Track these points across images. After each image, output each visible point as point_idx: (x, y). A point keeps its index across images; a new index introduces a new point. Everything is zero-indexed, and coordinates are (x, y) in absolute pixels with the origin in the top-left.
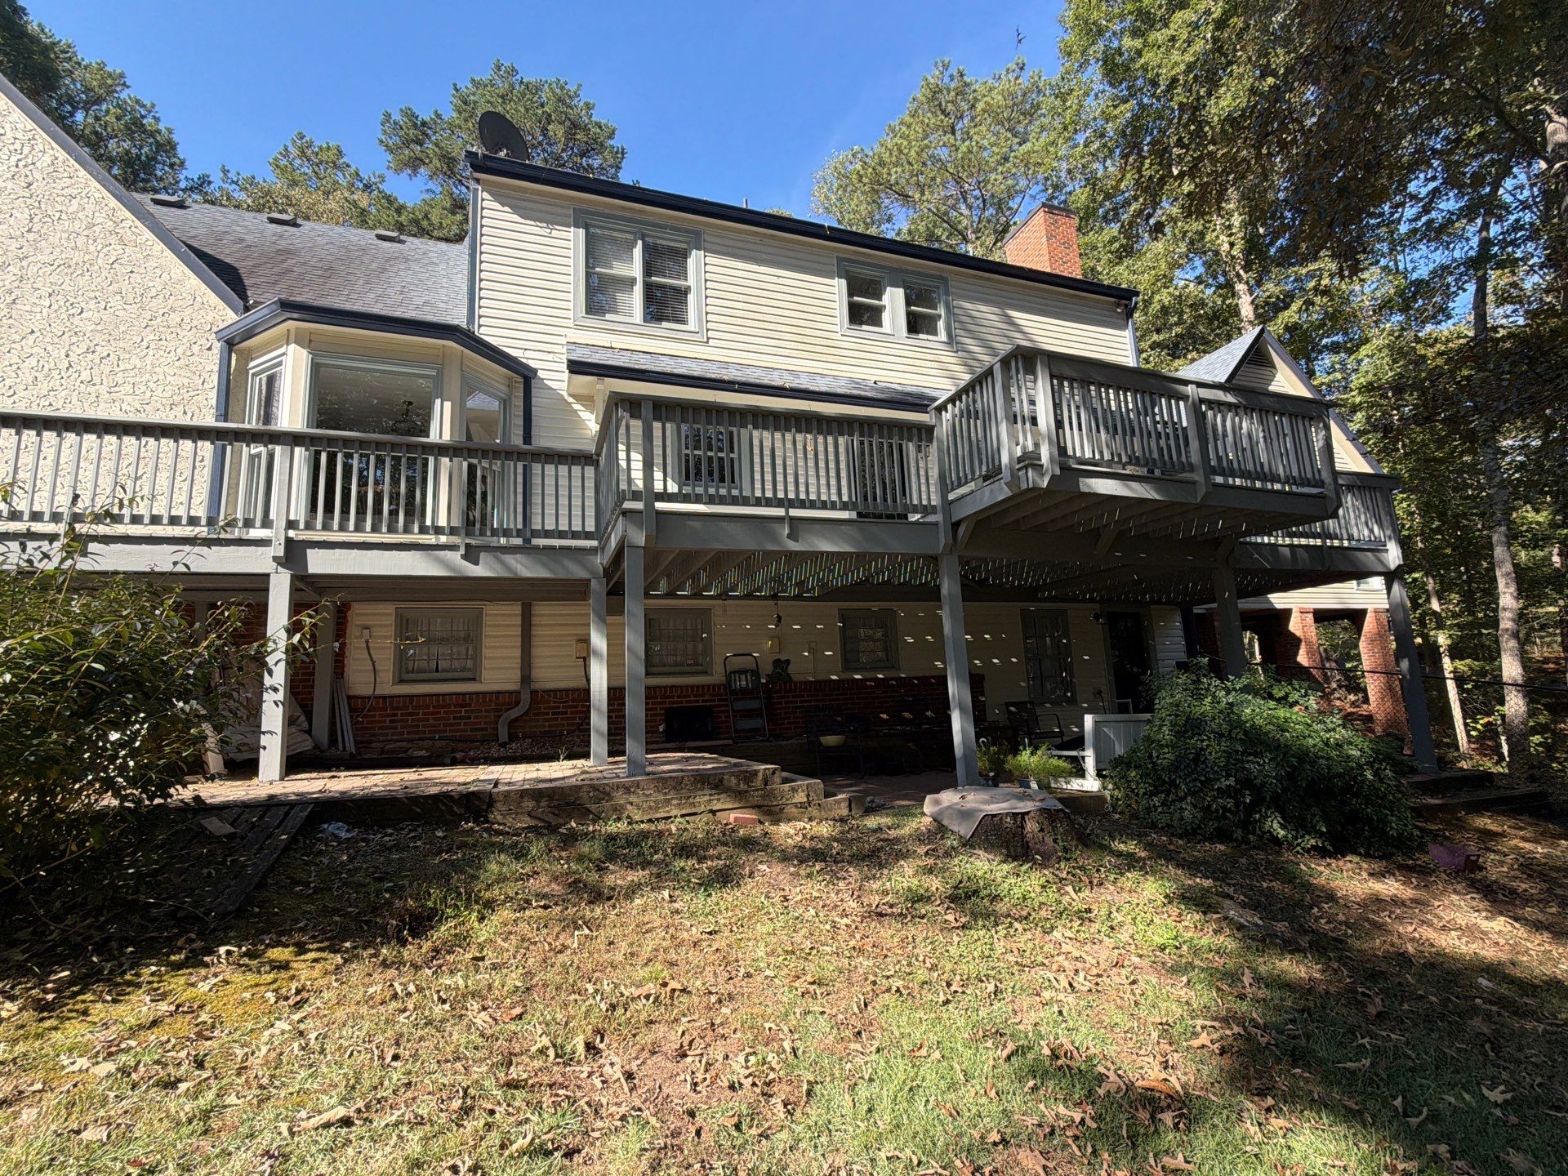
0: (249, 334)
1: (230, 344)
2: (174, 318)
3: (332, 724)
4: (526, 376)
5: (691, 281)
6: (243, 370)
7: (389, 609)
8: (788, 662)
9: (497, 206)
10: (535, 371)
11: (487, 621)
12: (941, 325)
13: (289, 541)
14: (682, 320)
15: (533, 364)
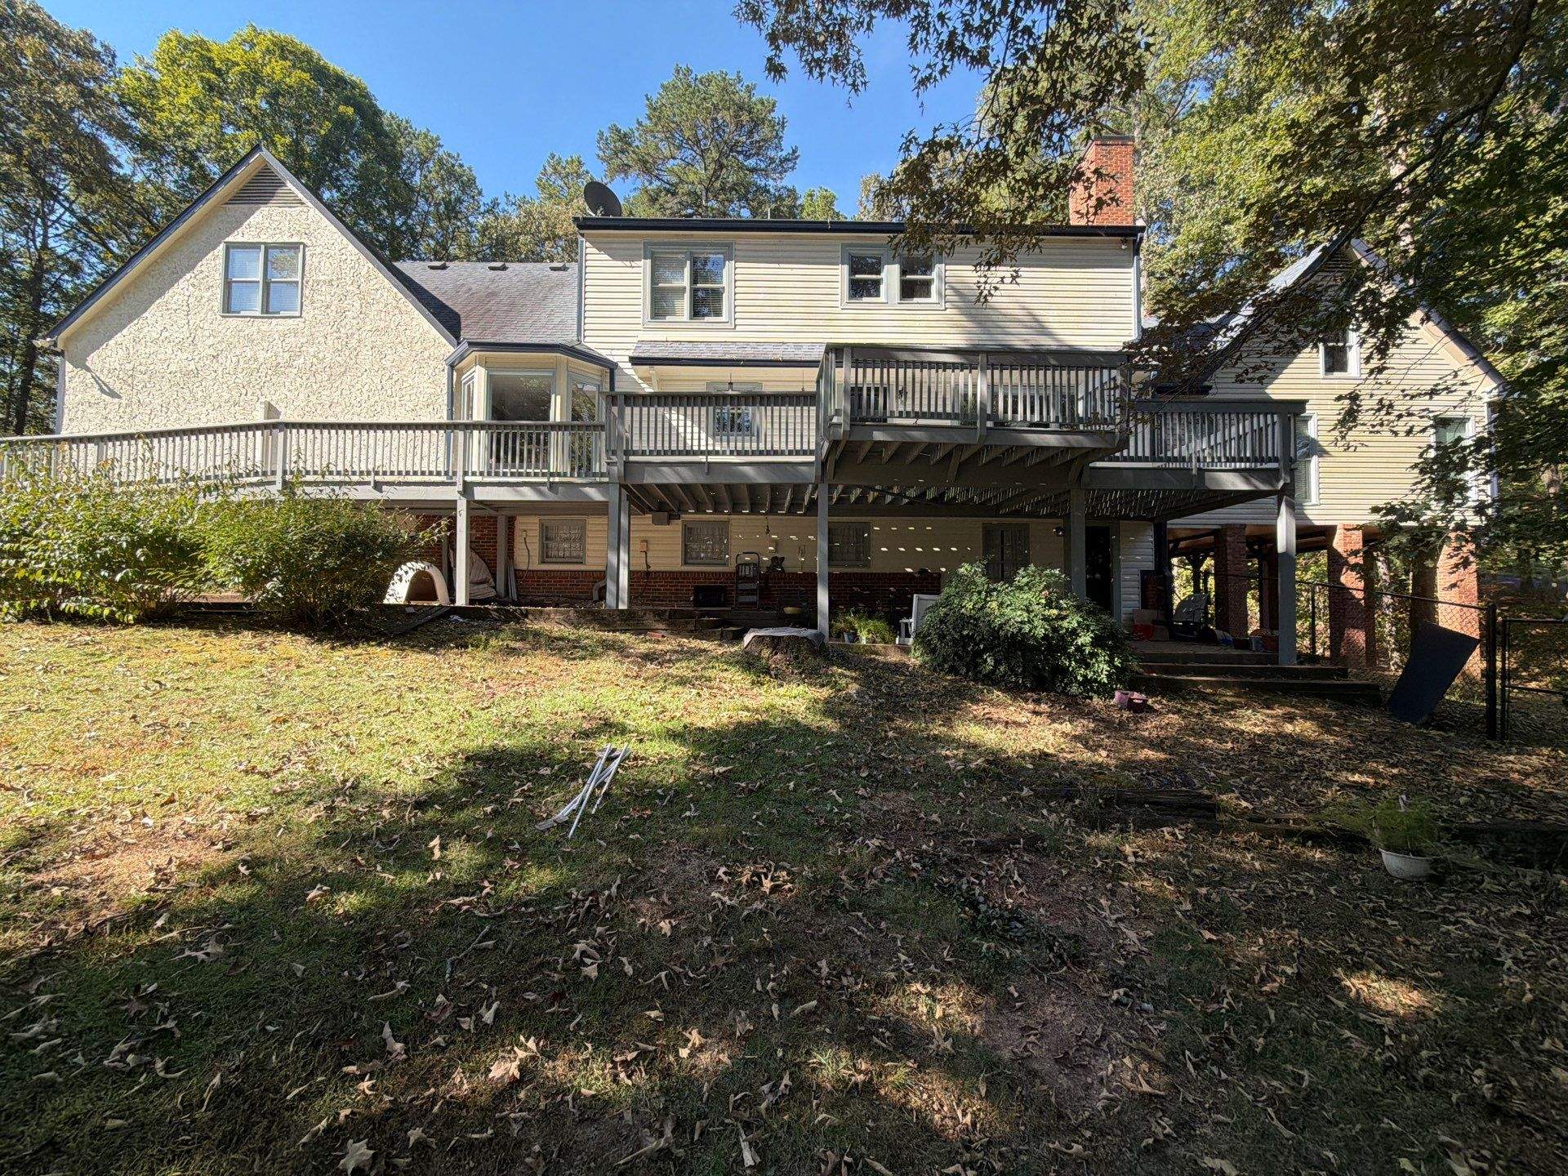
0: (462, 358)
1: (452, 367)
2: (426, 354)
3: (507, 585)
4: (611, 368)
5: (725, 284)
6: (459, 382)
7: (536, 520)
8: (783, 559)
9: (595, 250)
10: (616, 364)
11: (589, 527)
12: (934, 288)
13: (465, 483)
14: (718, 313)
15: (615, 359)
